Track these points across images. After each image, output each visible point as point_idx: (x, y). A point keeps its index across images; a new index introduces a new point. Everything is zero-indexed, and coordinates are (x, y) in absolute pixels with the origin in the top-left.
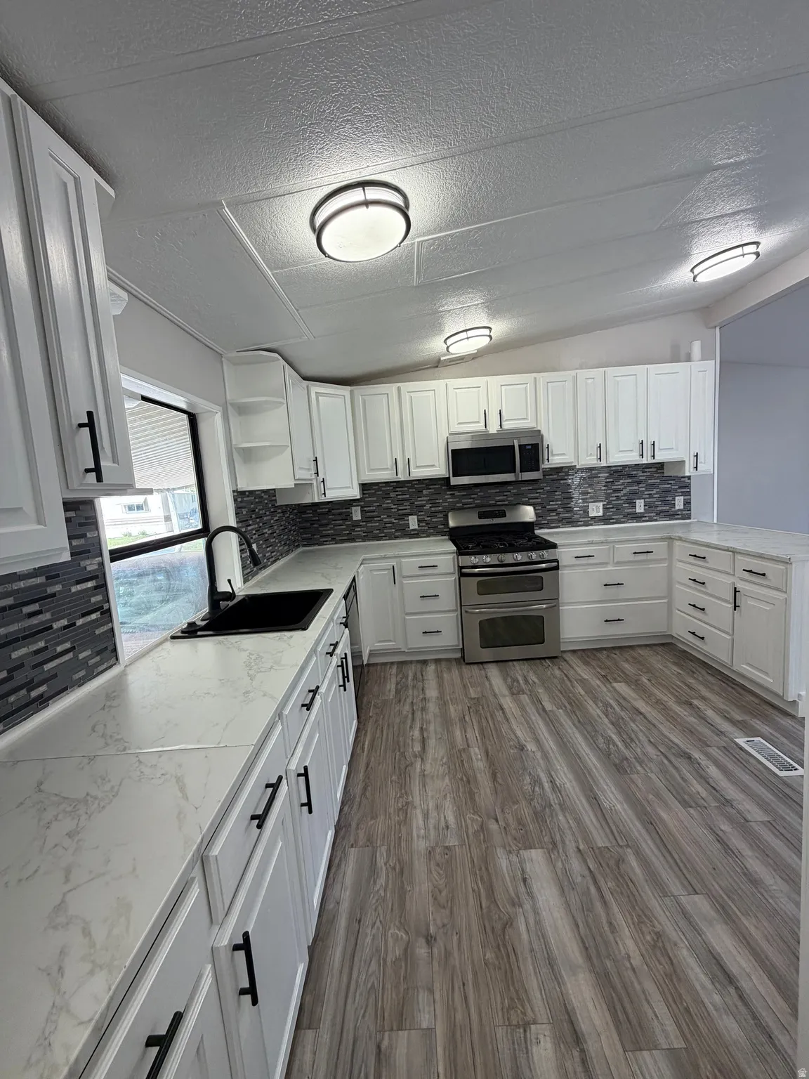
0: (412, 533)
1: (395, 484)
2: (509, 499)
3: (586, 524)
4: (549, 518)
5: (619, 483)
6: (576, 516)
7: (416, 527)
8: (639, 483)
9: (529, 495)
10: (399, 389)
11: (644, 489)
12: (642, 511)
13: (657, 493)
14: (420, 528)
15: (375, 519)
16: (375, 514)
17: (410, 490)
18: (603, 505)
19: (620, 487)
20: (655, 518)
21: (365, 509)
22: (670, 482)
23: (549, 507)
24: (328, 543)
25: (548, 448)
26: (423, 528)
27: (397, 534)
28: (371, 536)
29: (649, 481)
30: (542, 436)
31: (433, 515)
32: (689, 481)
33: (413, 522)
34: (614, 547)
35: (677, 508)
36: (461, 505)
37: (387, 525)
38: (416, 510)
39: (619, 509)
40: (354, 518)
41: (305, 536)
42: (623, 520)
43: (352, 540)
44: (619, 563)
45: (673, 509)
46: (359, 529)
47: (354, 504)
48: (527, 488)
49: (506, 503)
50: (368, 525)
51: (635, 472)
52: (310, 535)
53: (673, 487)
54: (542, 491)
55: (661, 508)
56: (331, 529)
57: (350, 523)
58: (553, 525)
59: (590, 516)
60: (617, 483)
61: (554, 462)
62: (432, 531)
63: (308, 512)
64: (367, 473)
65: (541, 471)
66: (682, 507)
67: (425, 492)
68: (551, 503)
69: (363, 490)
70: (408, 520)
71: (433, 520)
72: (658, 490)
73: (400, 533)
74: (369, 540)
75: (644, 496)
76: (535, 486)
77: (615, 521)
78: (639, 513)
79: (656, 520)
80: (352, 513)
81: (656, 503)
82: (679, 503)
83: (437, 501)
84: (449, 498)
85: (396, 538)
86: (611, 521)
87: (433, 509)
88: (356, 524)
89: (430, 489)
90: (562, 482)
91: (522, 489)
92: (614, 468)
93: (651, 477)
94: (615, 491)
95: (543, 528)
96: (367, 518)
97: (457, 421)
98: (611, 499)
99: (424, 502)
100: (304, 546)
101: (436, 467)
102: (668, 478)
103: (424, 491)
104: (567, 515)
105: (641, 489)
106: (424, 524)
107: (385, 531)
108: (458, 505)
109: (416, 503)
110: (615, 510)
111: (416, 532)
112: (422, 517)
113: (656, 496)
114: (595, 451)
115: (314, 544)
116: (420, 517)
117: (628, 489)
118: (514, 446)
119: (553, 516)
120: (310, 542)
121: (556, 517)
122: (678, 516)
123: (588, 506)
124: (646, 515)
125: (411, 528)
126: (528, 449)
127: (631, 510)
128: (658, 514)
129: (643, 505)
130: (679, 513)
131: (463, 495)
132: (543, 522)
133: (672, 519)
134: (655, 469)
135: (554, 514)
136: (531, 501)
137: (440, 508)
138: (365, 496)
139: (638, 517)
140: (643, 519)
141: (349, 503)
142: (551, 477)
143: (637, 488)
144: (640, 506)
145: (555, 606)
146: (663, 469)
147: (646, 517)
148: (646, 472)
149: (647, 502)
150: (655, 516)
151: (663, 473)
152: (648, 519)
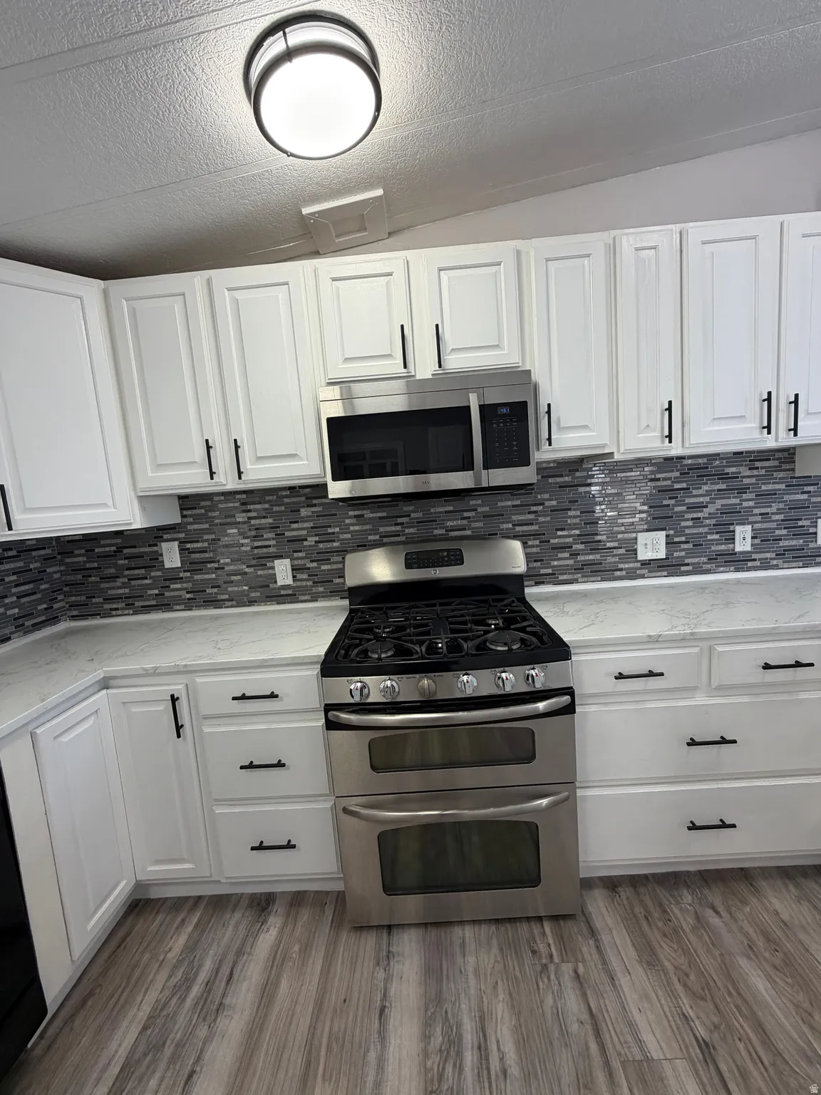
0: (283, 592)
1: (244, 496)
2: (474, 525)
3: (632, 576)
4: (556, 563)
5: (700, 492)
6: (610, 559)
7: (289, 581)
8: (743, 490)
9: (515, 518)
10: (209, 282)
11: (751, 503)
12: (748, 548)
13: (779, 512)
14: (299, 584)
15: (209, 566)
16: (207, 555)
17: (275, 509)
18: (667, 536)
19: (701, 499)
20: (775, 562)
21: (188, 546)
22: (806, 489)
23: (556, 541)
24: (119, 612)
25: (549, 412)
26: (304, 583)
27: (253, 595)
28: (202, 598)
29: (764, 488)
30: (536, 388)
31: (323, 557)
33: (283, 571)
34: (711, 649)
35: (820, 542)
36: (377, 537)
37: (234, 578)
38: (290, 547)
39: (698, 545)
40: (167, 565)
41: (73, 599)
42: (709, 566)
43: (166, 606)
44: (723, 689)
45: (812, 545)
46: (179, 586)
47: (165, 537)
48: (510, 503)
49: (468, 533)
50: (196, 577)
51: (734, 470)
52: (84, 598)
53: (813, 500)
54: (540, 508)
55: (785, 543)
56: (124, 586)
57: (159, 573)
58: (565, 577)
59: (640, 558)
60: (695, 492)
61: (564, 445)
62: (321, 589)
63: (76, 552)
64: (150, 474)
65: (533, 466)
67: (304, 512)
68: (559, 533)
69: (182, 509)
70: (273, 568)
71: (324, 567)
72: (781, 506)
73: (258, 594)
74: (199, 607)
75: (751, 519)
76: (528, 499)
77: (690, 568)
78: (741, 553)
79: (776, 567)
80: (162, 555)
81: (778, 532)
83: (330, 530)
84: (353, 525)
85: (252, 602)
86: (683, 568)
87: (321, 545)
88: (172, 576)
89: (315, 505)
90: (582, 489)
91: (500, 504)
92: (690, 461)
93: (767, 478)
94: (692, 508)
95: (543, 583)
96: (192, 564)
97: (343, 355)
98: (683, 524)
99: (305, 532)
100: (74, 618)
101: (301, 459)
102: (802, 481)
103: (302, 510)
104: (591, 557)
105: (745, 504)
106: (305, 576)
107: (230, 589)
108: (370, 538)
109: (287, 534)
110: (690, 546)
111: (290, 592)
112: (300, 562)
113: (777, 517)
114: (658, 422)
115: (94, 615)
116: (296, 562)
117: (719, 503)
118: (468, 408)
119: (564, 560)
120: (84, 611)
121: (571, 562)
123: (636, 539)
124: (754, 556)
125: (280, 582)
126: (504, 415)
127: (723, 547)
128: (780, 555)
129: (749, 535)
131: (380, 518)
132: (543, 571)
133: (810, 566)
134: (776, 463)
135: (567, 555)
136: (518, 528)
137: (335, 544)
138: (186, 520)
139: (739, 562)
140: (750, 564)
141: (156, 534)
142: (559, 480)
143: (737, 501)
144: (743, 539)
145: (567, 799)
146: (794, 462)
147: (755, 560)
148: (757, 468)
149: (760, 529)
150: (774, 559)
151: (793, 470)
152: (759, 564)
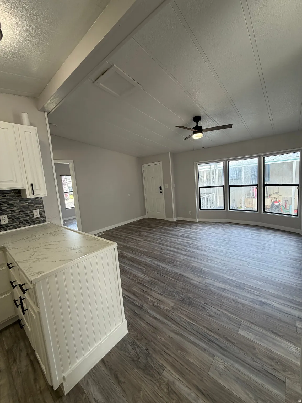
11: (5, 208)
12: (7, 222)
13: (18, 209)
20: (20, 225)
22: (27, 201)
29: (10, 202)
32: (41, 200)
35: (35, 217)
45: (32, 218)
53: (30, 205)
55: (23, 219)
66: (39, 216)
72: (18, 207)
75: (6, 213)
78: (4, 224)
79: (21, 227)
81: (18, 216)
82: (36, 213)
93: (11, 199)
105: (3, 208)
113: (17, 211)
122: (37, 222)
128: (21, 223)
129: (6, 218)
130: (38, 219)
133: (33, 224)
134: (13, 194)
139: (4, 227)
140: (9, 228)
144: (4, 220)
146: (21, 193)
147: (11, 226)
148: (6, 196)
149: (11, 216)
150: (19, 224)
151: (21, 196)
152: (13, 227)
